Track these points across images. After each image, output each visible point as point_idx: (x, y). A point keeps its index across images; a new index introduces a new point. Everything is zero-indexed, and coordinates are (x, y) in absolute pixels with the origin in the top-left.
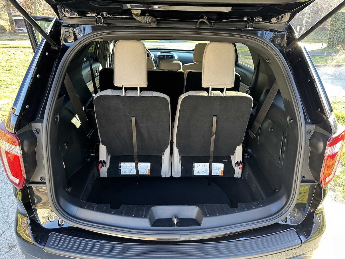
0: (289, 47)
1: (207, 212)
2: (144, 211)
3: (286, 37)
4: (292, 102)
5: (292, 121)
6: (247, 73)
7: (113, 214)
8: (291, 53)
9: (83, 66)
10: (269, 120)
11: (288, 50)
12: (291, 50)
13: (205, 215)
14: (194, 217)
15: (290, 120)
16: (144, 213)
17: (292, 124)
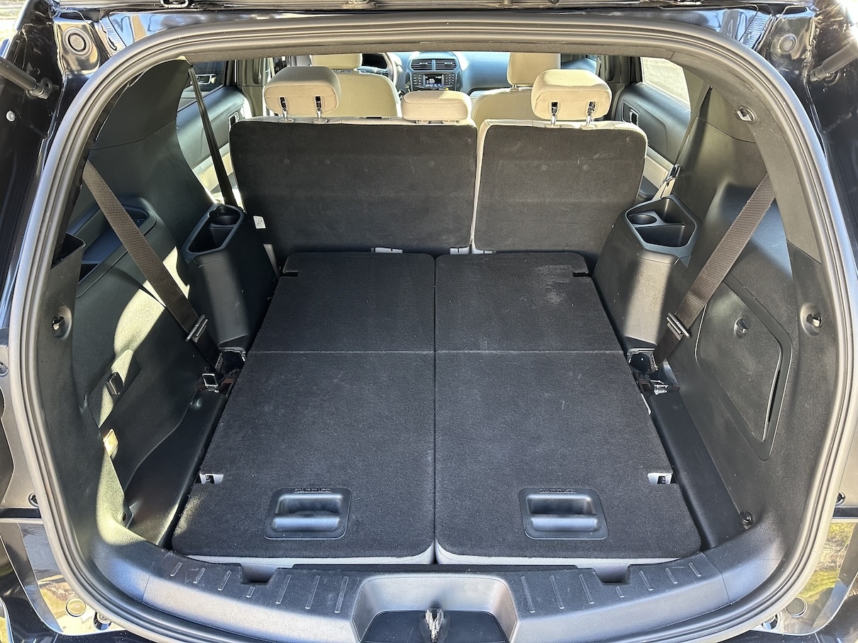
0: (826, 69)
1: (530, 600)
2: (341, 594)
3: (816, 31)
4: (823, 264)
5: (817, 323)
6: (668, 121)
7: (250, 601)
8: (828, 87)
9: (181, 117)
10: (734, 297)
11: (821, 76)
12: (830, 77)
13: (525, 611)
14: (491, 608)
15: (810, 319)
16: (341, 600)
17: (816, 334)
